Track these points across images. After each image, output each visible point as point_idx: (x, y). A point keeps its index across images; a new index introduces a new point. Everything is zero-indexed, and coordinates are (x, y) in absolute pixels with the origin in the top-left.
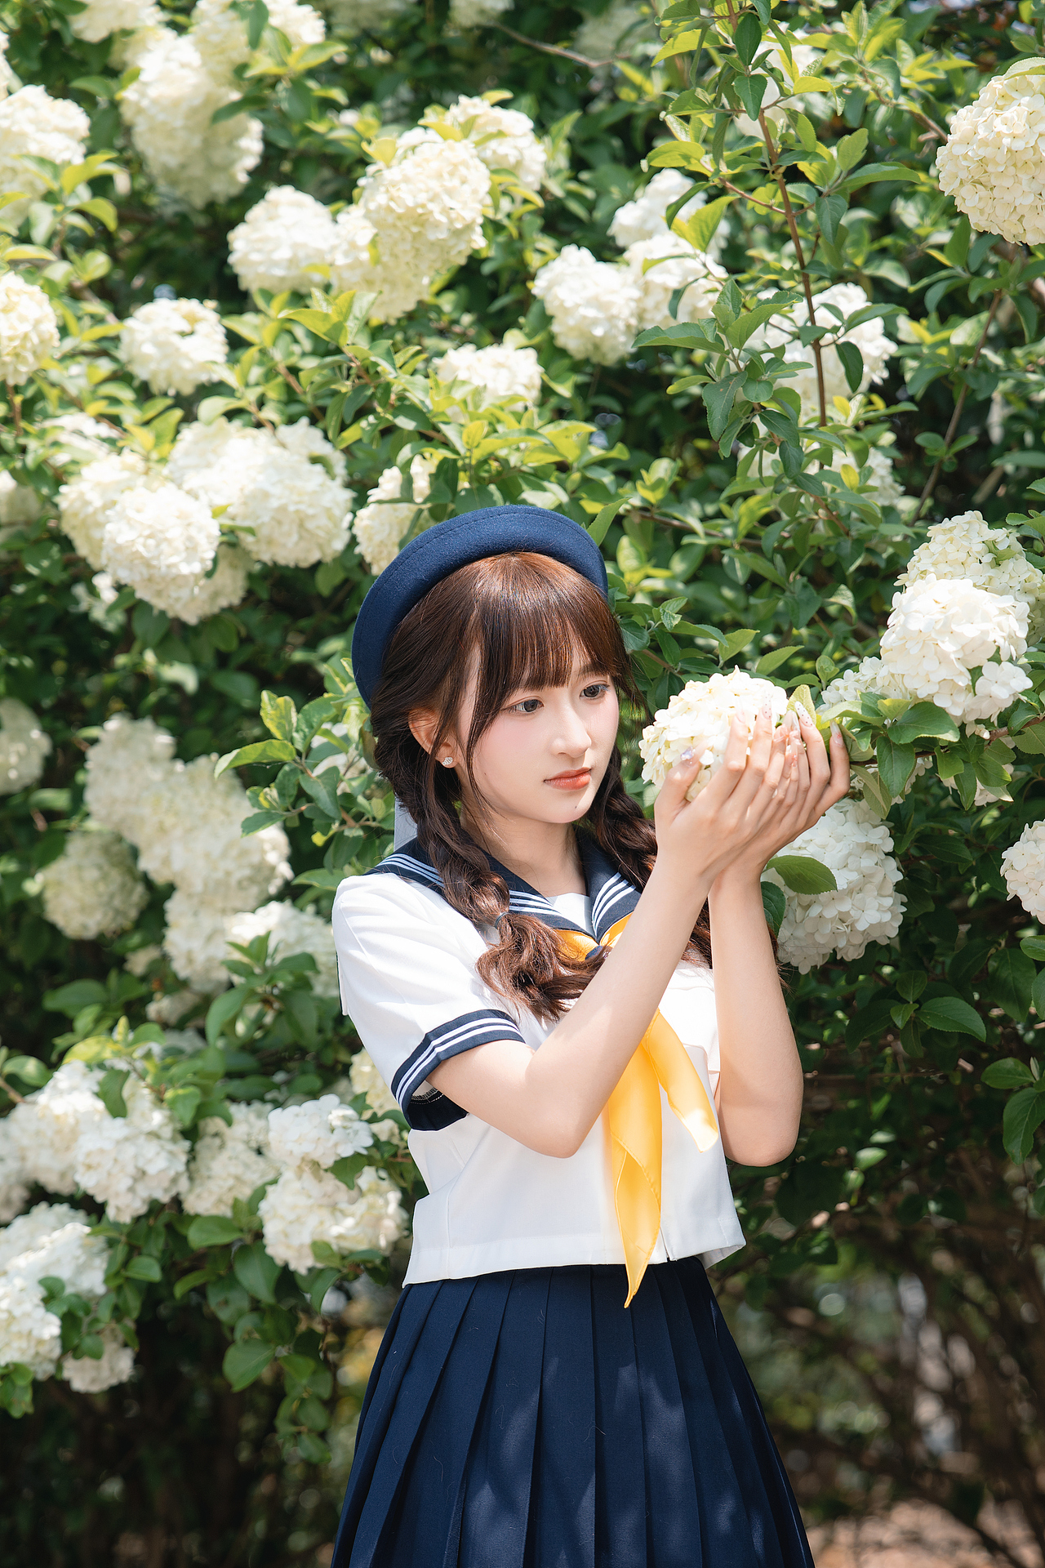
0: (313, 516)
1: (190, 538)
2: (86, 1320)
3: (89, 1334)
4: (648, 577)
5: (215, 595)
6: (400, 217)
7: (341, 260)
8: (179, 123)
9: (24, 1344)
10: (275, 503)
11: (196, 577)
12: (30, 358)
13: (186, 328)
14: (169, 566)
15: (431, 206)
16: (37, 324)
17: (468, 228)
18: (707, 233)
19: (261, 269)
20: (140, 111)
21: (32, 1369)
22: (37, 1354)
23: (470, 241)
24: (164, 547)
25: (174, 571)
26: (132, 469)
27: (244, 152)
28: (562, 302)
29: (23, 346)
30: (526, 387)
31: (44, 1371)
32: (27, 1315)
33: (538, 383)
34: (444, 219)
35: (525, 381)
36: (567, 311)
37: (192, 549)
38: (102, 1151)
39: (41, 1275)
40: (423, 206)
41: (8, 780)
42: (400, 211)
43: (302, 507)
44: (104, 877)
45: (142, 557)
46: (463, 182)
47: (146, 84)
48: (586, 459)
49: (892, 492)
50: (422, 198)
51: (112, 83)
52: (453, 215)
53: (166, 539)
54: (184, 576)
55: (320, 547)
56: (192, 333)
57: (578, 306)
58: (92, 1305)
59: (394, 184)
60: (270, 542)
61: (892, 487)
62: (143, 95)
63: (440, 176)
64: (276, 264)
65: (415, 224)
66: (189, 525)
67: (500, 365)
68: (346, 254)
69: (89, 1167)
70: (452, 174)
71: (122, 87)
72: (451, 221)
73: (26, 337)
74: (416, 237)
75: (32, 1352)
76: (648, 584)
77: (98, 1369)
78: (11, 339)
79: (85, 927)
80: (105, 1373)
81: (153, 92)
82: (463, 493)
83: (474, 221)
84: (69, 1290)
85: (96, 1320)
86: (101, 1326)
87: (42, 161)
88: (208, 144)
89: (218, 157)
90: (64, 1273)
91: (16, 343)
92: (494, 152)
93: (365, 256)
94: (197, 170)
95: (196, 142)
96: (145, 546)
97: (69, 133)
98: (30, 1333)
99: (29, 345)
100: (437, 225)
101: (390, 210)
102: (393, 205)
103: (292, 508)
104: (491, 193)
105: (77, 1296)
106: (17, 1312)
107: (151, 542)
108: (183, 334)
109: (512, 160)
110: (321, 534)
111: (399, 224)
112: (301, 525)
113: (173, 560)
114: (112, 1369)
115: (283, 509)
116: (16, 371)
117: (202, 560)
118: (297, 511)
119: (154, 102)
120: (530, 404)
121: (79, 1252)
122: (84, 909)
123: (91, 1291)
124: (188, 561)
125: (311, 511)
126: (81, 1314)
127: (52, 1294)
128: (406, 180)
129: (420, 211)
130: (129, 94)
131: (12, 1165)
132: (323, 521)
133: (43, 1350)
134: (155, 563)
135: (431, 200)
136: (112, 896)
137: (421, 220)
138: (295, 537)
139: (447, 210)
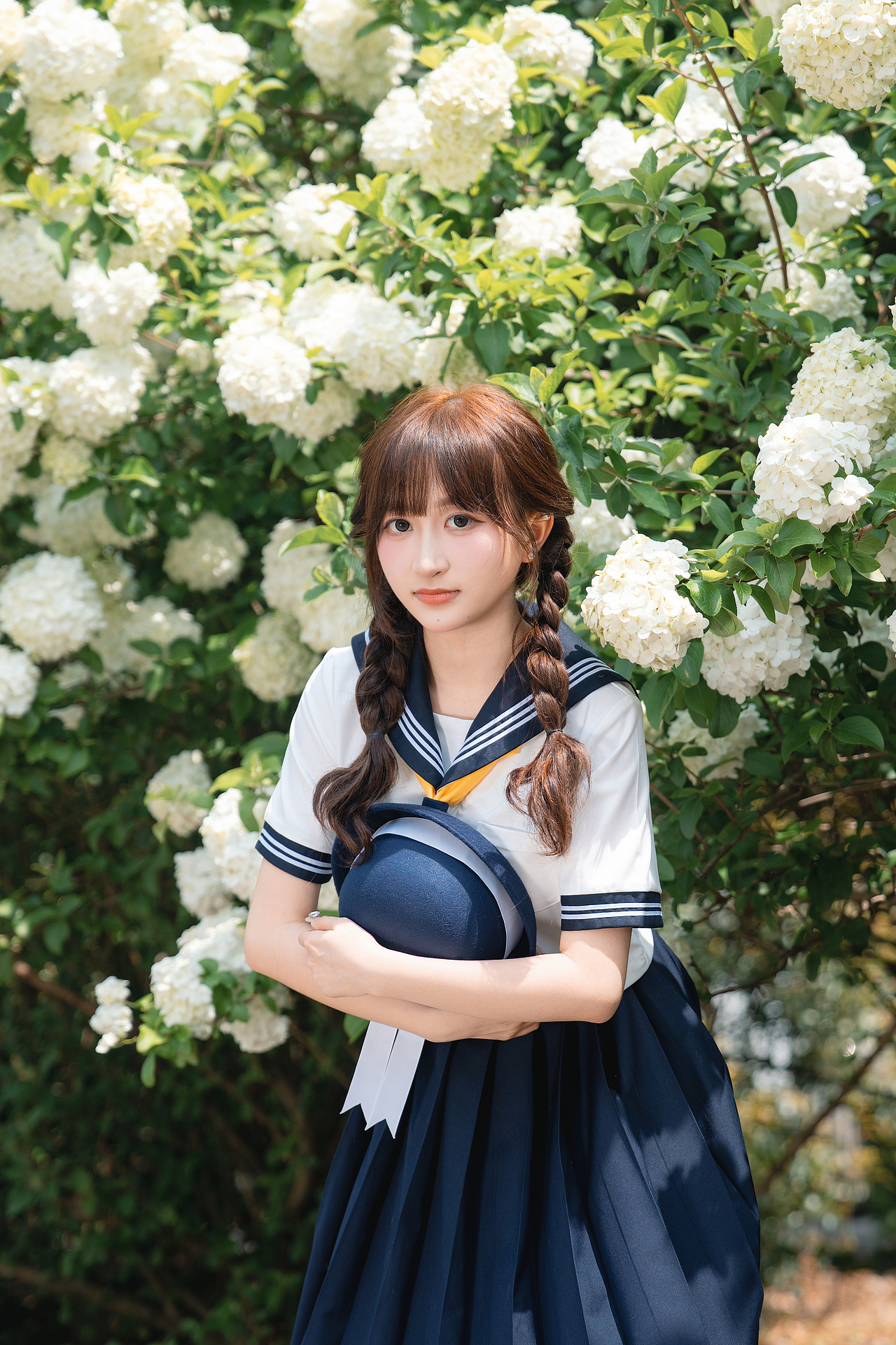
0: (391, 351)
1: (284, 374)
2: (235, 993)
3: (238, 1003)
4: (682, 384)
5: (330, 419)
6: (440, 109)
7: (415, 146)
8: (334, 41)
9: (183, 1009)
10: (360, 342)
11: (292, 406)
12: (166, 240)
13: (321, 207)
14: (268, 397)
15: (463, 98)
16: (170, 215)
17: (497, 113)
18: (673, 107)
19: (383, 155)
20: (306, 35)
21: (190, 1030)
22: (195, 1018)
23: (502, 124)
24: (264, 382)
25: (272, 401)
26: (268, 322)
27: (395, 61)
28: (597, 165)
29: (160, 232)
30: (567, 237)
31: (205, 1031)
32: (185, 987)
33: (578, 233)
34: (475, 108)
35: (566, 232)
36: (603, 173)
37: (286, 382)
38: (240, 859)
39: (202, 957)
40: (458, 99)
41: (213, 577)
42: (439, 103)
43: (381, 344)
44: (285, 650)
45: (247, 392)
46: (492, 76)
47: (309, 13)
48: (597, 294)
49: (853, 305)
50: (457, 92)
51: (286, 15)
52: (482, 104)
53: (264, 376)
54: (281, 405)
55: (399, 375)
56: (327, 211)
57: (609, 168)
58: (239, 980)
59: (437, 84)
60: (361, 374)
61: (854, 301)
62: (307, 21)
63: (472, 74)
64: (394, 150)
65: (454, 113)
66: (283, 363)
67: (546, 221)
68: (419, 140)
69: (232, 872)
70: (481, 71)
71: (293, 16)
72: (481, 109)
73: (161, 225)
74: (456, 123)
75: (190, 1016)
76: (681, 390)
77: (258, 1031)
78: (150, 227)
79: (273, 692)
80: (265, 1036)
81: (314, 19)
82: (483, 327)
83: (501, 108)
84: (222, 968)
85: (243, 992)
86: (247, 996)
87: (201, 84)
88: (360, 57)
89: (370, 66)
90: (219, 955)
91: (154, 230)
92: (535, 49)
93: (430, 141)
94: (353, 78)
95: (350, 56)
96: (248, 382)
97: (232, 60)
98: (187, 1002)
99: (164, 231)
100: (470, 113)
101: (432, 104)
102: (434, 100)
103: (373, 345)
104: (519, 83)
105: (228, 973)
106: (177, 984)
107: (253, 379)
108: (321, 213)
109: (550, 54)
110: (398, 364)
111: (440, 114)
112: (382, 359)
113: (270, 392)
114: (270, 1033)
115: (366, 346)
116: (157, 253)
117: (295, 391)
118: (377, 348)
119: (316, 27)
120: (570, 250)
121: (231, 939)
122: (270, 677)
123: (241, 970)
124: (283, 391)
125: (388, 347)
126: (229, 986)
127: (208, 970)
128: (445, 79)
129: (455, 103)
130: (297, 22)
131: (214, 880)
132: (400, 354)
133: (199, 1014)
134: (256, 395)
135: (465, 93)
136: (292, 666)
137: (459, 110)
138: (378, 369)
139: (476, 101)
